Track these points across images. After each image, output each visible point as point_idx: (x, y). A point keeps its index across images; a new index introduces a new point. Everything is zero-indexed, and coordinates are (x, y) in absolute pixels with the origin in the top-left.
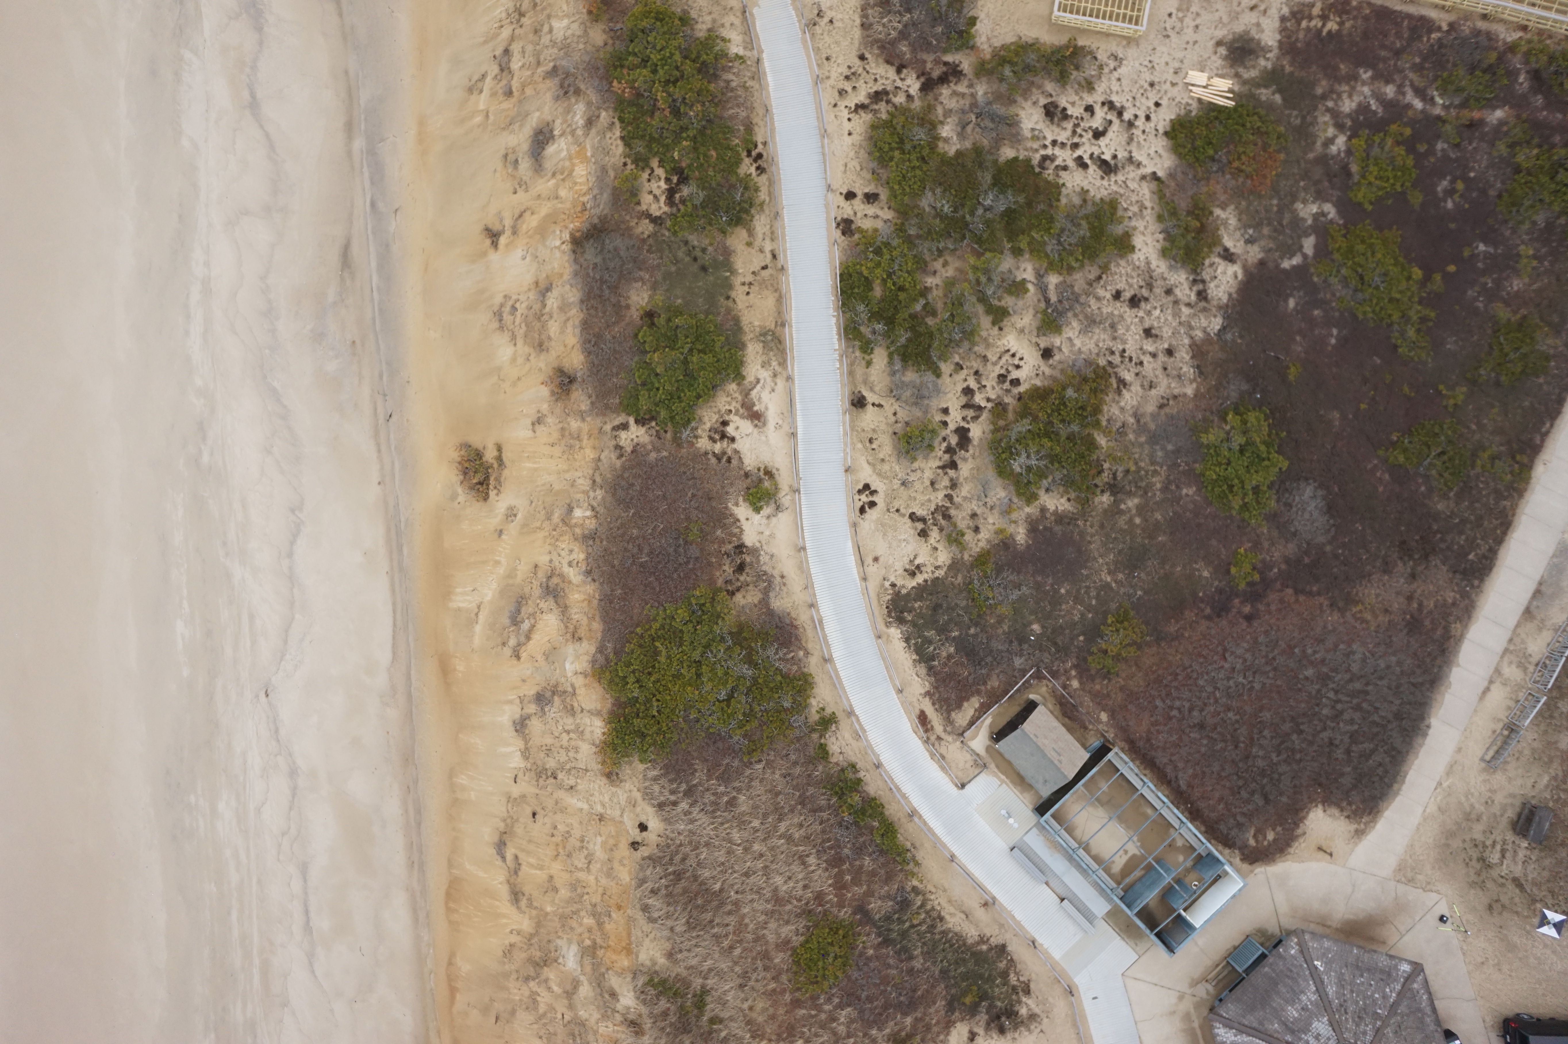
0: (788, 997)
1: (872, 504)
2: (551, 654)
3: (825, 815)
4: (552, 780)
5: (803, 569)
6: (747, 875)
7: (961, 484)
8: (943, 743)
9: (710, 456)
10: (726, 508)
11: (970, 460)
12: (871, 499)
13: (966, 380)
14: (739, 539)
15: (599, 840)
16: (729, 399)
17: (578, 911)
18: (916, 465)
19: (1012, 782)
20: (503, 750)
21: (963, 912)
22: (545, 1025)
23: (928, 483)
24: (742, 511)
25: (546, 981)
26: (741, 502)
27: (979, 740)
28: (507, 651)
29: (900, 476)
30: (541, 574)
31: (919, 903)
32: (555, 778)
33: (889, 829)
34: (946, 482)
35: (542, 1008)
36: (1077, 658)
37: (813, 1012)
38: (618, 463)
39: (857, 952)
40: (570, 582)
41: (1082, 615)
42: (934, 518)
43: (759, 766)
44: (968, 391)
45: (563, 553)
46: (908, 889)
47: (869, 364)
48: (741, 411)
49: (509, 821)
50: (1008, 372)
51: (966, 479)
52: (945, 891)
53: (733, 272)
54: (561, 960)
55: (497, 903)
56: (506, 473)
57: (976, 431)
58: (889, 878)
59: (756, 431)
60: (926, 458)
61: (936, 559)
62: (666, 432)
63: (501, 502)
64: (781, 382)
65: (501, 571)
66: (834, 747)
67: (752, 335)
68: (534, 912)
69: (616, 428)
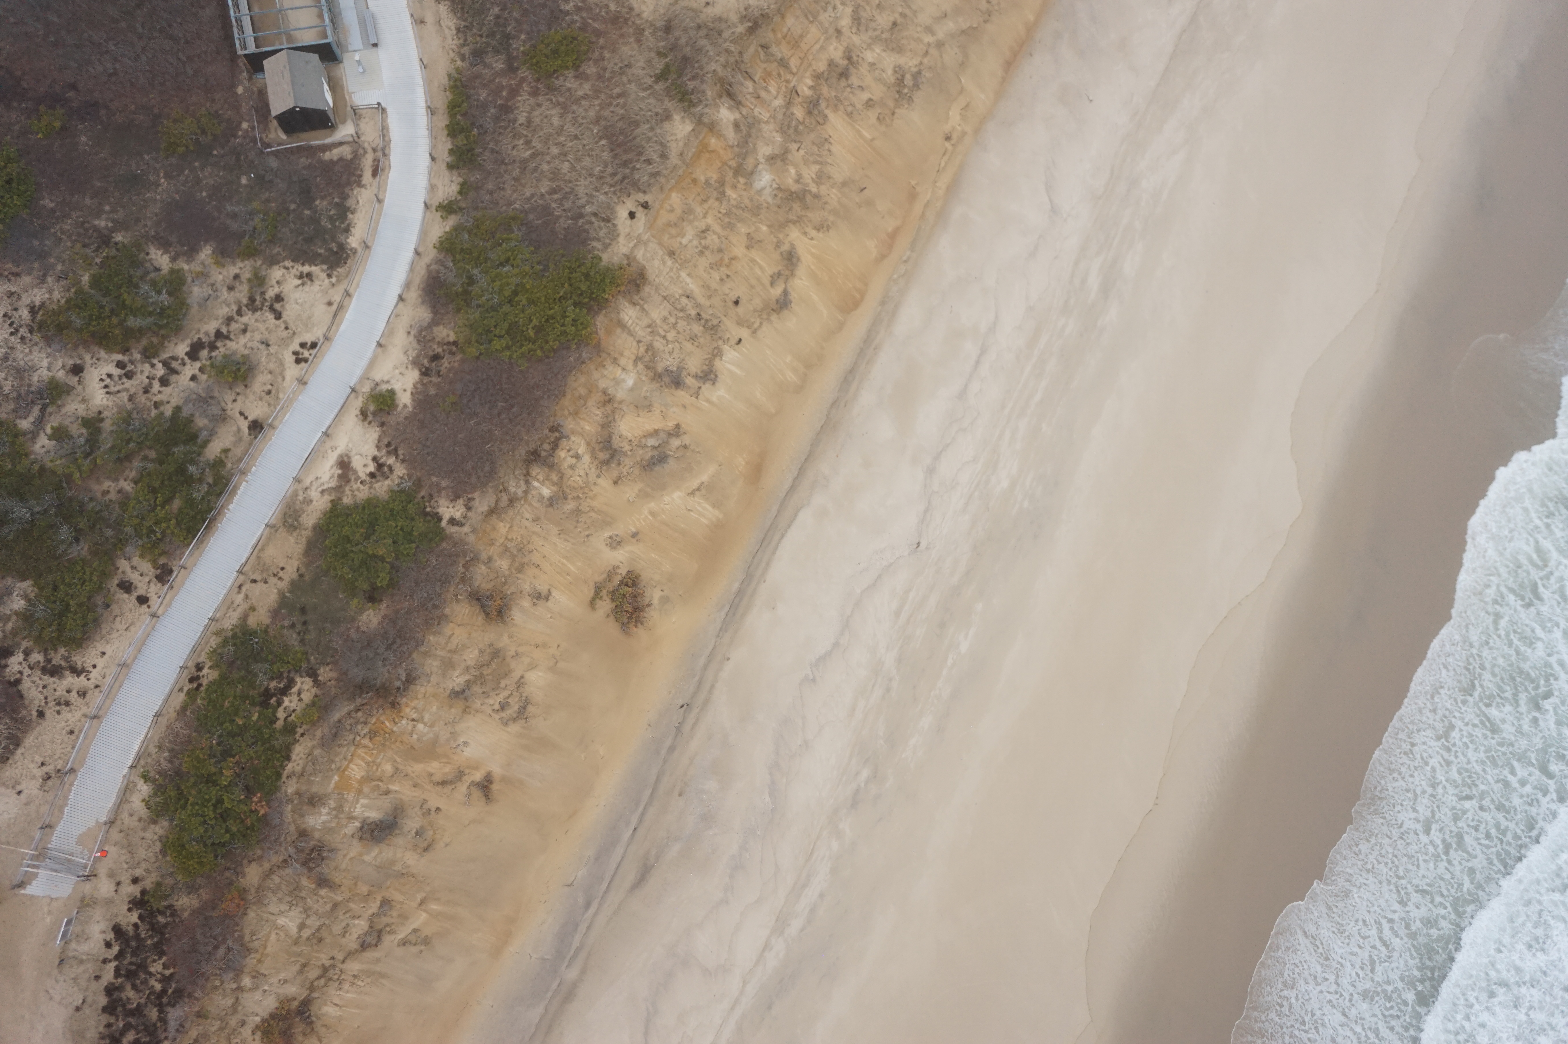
0: (601, 41)
1: (303, 345)
2: (643, 406)
3: (491, 145)
4: (703, 315)
5: (389, 331)
6: (576, 137)
7: (223, 317)
8: (374, 146)
9: (401, 457)
10: (415, 408)
11: (202, 331)
12: (301, 350)
13: (159, 392)
14: (421, 380)
15: (684, 241)
16: (356, 493)
17: (737, 207)
18: (246, 352)
19: (343, 89)
20: (738, 371)
21: (440, 25)
22: (820, 156)
23: (248, 334)
24: (405, 399)
25: (797, 181)
26: (401, 406)
27: (346, 131)
28: (686, 439)
29: (265, 352)
30: (615, 474)
31: (466, 48)
32: (699, 314)
33: (453, 108)
34: (234, 326)
35: (815, 168)
36: (229, 141)
37: (590, 21)
38: (476, 495)
39: (533, 42)
40: (588, 444)
41: (202, 169)
42: (263, 305)
43: (517, 206)
44: (164, 382)
45: (582, 473)
46: (467, 62)
47: (226, 451)
48: (353, 478)
49: (765, 316)
50: (120, 377)
51: (217, 319)
52: (444, 47)
53: (281, 594)
54: (775, 186)
55: (813, 267)
56: (599, 578)
57: (181, 349)
58: (477, 76)
59: (352, 454)
60: (234, 353)
61: (283, 275)
62: (423, 497)
63: (620, 558)
64: (307, 482)
65: (652, 505)
66: (455, 188)
67: (303, 532)
68: (781, 236)
69: (460, 524)
